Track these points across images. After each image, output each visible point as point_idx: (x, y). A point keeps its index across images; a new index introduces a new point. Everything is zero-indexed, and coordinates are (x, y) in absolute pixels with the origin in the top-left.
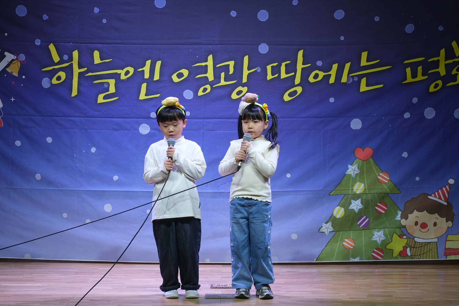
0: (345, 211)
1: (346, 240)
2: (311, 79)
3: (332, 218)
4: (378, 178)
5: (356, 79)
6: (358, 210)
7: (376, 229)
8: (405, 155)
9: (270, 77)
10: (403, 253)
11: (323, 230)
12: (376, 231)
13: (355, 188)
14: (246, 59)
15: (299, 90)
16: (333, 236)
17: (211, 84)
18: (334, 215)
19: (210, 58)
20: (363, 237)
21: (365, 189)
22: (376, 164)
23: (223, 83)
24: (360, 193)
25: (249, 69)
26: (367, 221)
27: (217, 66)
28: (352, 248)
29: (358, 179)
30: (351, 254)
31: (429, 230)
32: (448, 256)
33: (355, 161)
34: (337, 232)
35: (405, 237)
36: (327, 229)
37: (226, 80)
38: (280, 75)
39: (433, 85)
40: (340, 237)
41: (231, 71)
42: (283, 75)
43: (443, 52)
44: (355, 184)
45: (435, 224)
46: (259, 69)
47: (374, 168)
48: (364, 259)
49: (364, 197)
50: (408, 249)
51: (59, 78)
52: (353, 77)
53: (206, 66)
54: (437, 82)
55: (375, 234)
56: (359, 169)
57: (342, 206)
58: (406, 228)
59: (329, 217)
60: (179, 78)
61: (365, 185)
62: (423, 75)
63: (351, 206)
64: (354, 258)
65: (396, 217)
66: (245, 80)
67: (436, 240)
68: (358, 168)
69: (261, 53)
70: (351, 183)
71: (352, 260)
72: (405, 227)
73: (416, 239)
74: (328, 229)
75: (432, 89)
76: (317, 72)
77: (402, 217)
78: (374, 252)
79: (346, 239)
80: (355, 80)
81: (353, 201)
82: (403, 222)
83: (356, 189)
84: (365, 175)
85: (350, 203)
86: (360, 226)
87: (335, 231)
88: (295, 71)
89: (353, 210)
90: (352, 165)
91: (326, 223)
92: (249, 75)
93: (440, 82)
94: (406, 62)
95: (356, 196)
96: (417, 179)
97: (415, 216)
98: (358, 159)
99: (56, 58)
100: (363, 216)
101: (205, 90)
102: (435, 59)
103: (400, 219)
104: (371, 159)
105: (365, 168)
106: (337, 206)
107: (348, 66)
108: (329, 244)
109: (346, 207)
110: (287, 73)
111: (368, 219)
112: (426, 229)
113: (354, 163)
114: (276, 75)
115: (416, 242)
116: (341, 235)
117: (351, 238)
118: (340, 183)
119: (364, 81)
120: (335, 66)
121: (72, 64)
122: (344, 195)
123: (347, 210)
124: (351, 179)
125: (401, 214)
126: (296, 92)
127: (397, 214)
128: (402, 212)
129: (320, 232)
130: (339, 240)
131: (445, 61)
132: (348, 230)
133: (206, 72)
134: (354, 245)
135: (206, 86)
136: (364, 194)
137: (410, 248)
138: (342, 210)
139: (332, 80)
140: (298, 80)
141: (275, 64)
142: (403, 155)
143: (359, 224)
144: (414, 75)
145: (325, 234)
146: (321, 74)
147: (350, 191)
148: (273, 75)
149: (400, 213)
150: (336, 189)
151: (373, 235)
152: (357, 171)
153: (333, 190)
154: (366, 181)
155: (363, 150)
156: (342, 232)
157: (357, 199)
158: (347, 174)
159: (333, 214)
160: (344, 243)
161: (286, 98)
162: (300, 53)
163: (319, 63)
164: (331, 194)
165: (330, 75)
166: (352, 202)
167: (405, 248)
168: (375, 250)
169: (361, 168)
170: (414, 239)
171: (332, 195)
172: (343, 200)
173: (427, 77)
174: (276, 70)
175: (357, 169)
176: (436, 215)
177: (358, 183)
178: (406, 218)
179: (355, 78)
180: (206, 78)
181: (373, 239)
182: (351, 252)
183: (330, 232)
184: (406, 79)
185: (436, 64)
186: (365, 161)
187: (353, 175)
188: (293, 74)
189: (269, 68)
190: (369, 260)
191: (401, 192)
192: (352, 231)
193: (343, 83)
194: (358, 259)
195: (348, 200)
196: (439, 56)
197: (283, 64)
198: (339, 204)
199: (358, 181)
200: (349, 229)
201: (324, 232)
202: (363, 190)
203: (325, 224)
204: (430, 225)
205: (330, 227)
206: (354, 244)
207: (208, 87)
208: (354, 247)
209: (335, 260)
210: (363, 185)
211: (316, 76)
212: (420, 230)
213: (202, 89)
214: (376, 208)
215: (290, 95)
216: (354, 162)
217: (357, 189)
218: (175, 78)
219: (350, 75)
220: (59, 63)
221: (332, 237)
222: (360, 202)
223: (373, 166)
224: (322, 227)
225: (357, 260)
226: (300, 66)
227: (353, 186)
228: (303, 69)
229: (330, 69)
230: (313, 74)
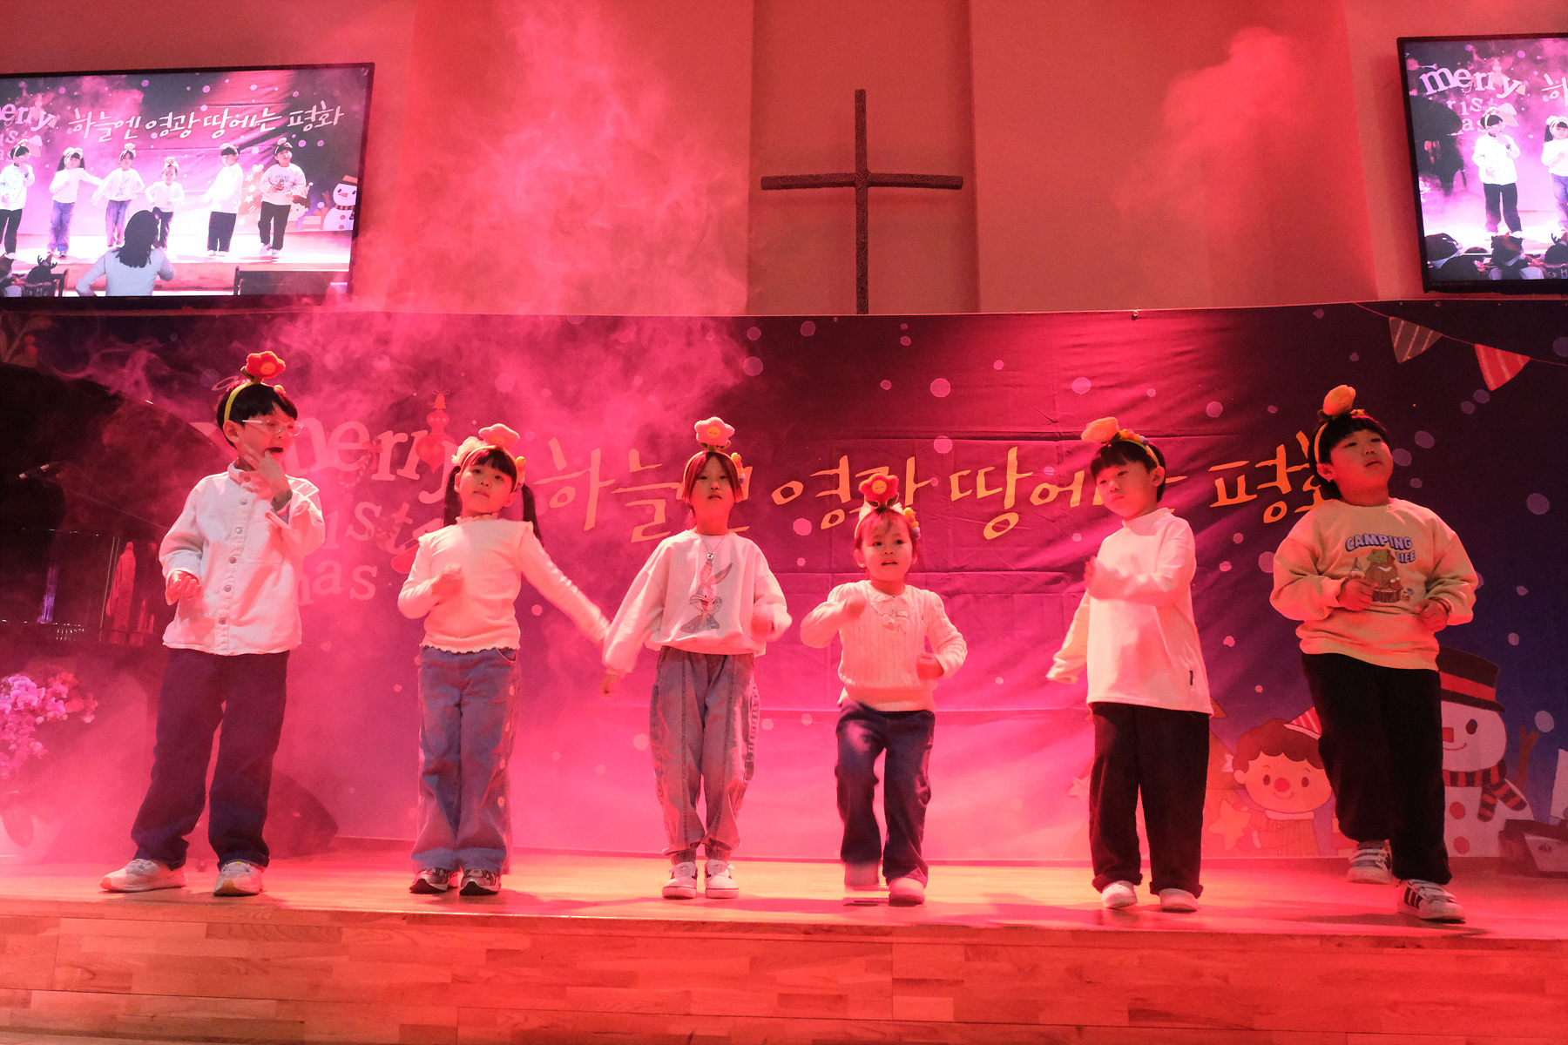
2: (1035, 500)
8: (1229, 641)
9: (956, 495)
10: (1244, 842)
14: (911, 463)
15: (1013, 519)
17: (847, 508)
19: (844, 461)
25: (916, 481)
27: (857, 476)
31: (1293, 793)
32: (1340, 851)
35: (1245, 808)
38: (975, 493)
39: (1269, 510)
42: (982, 492)
43: (1281, 450)
45: (1305, 782)
46: (935, 481)
50: (1255, 834)
51: (563, 498)
53: (837, 475)
54: (1275, 505)
58: (1245, 789)
60: (785, 497)
62: (1248, 492)
65: (1222, 766)
67: (1311, 815)
69: (939, 453)
72: (1243, 787)
73: (1269, 814)
75: (1268, 518)
76: (1045, 486)
77: (1236, 766)
82: (1240, 776)
88: (1005, 485)
92: (917, 491)
93: (1282, 505)
94: (1213, 469)
96: (1259, 689)
97: (1262, 764)
99: (560, 462)
101: (834, 518)
102: (1270, 463)
103: (1231, 770)
110: (988, 487)
112: (1287, 793)
114: (969, 493)
115: (1269, 819)
120: (1080, 476)
121: (589, 472)
125: (1233, 760)
126: (1007, 523)
127: (1225, 761)
128: (1235, 756)
131: (1288, 467)
133: (837, 487)
135: (833, 513)
137: (1258, 832)
139: (1075, 500)
140: (1009, 502)
141: (965, 473)
142: (1225, 642)
144: (1231, 492)
146: (1054, 491)
148: (961, 492)
149: (1229, 758)
161: (989, 533)
162: (1012, 453)
163: (1049, 471)
165: (1071, 492)
167: (1247, 833)
170: (1264, 812)
173: (1255, 496)
174: (968, 483)
176: (1305, 763)
178: (1245, 768)
180: (837, 497)
184: (1215, 499)
185: (1271, 473)
188: (1001, 489)
189: (954, 479)
191: (1228, 716)
196: (1274, 457)
197: (981, 473)
203: (1079, 780)
204: (1296, 784)
207: (841, 513)
211: (1045, 494)
212: (1275, 794)
213: (828, 517)
215: (995, 528)
218: (778, 499)
220: (564, 472)
226: (1012, 477)
228: (1017, 480)
229: (1070, 482)
230: (1039, 489)
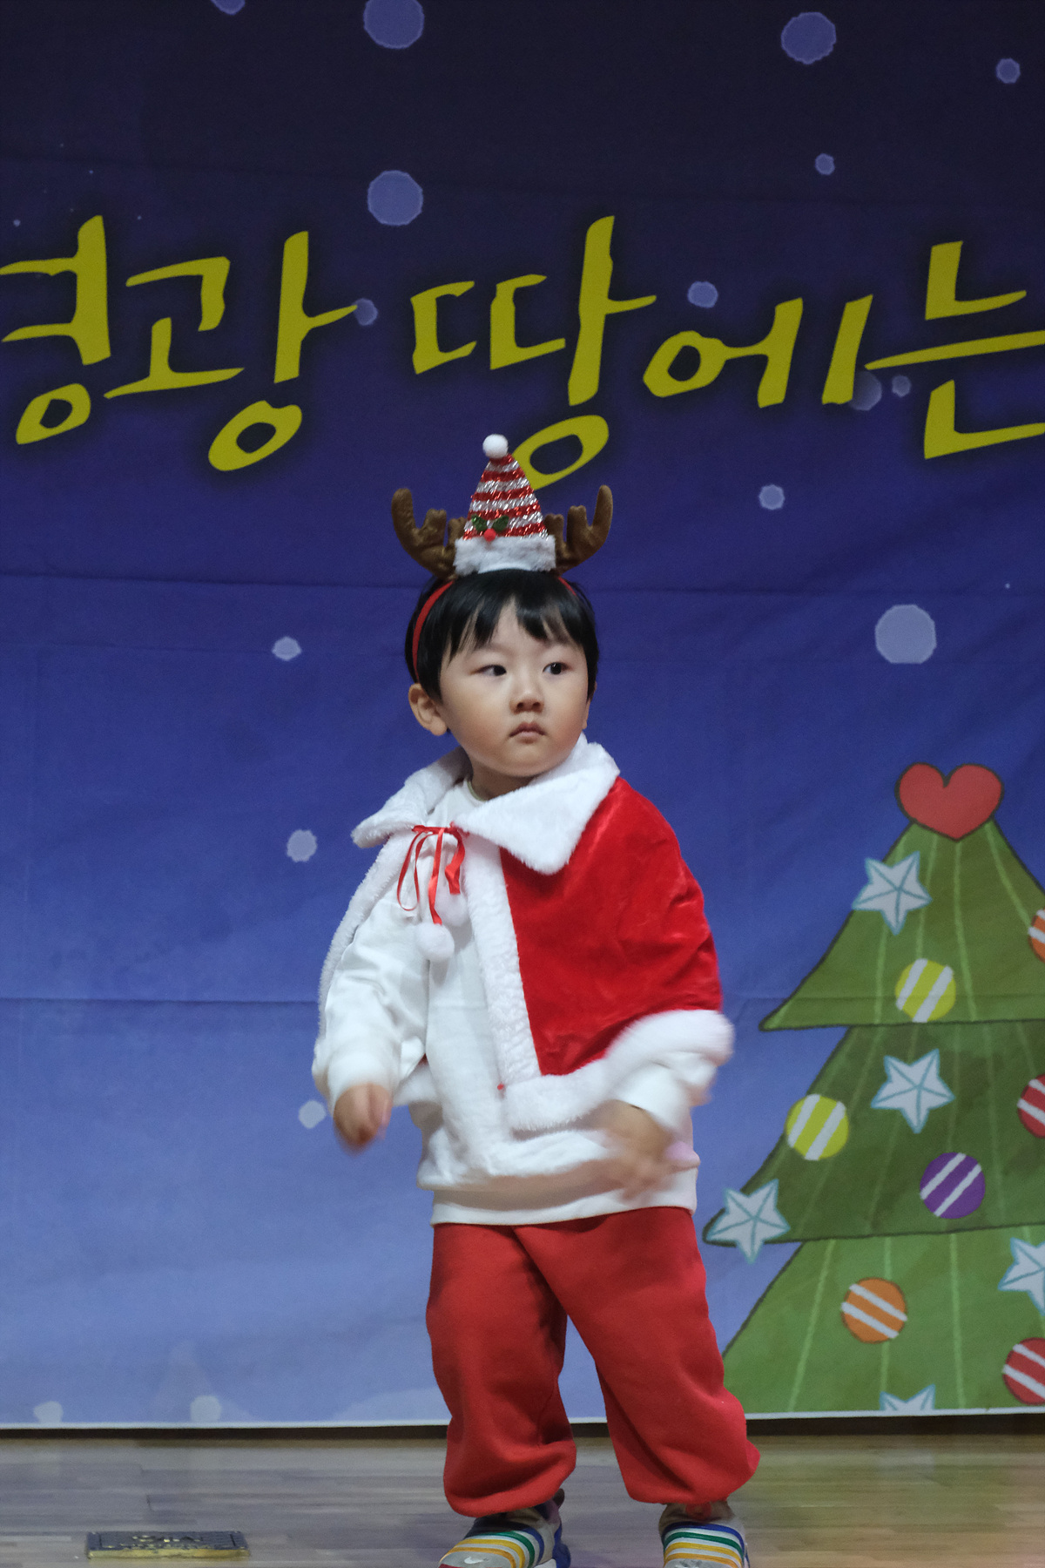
0: (854, 1120)
1: (857, 1290)
2: (659, 380)
3: (777, 1163)
4: (1029, 938)
5: (901, 389)
6: (924, 1113)
7: (1026, 1230)
9: (427, 355)
11: (726, 1229)
12: (1022, 1238)
13: (905, 991)
14: (296, 250)
15: (593, 434)
16: (784, 1270)
17: (96, 379)
18: (793, 1140)
19: (92, 234)
20: (954, 1273)
21: (961, 998)
22: (1017, 857)
23: (161, 376)
24: (935, 1017)
25: (311, 308)
26: (975, 1181)
27: (133, 281)
28: (892, 1334)
29: (920, 941)
30: (884, 1370)
33: (904, 839)
34: (805, 1241)
36: (749, 1227)
37: (178, 362)
38: (484, 350)
40: (824, 1274)
41: (212, 313)
42: (505, 351)
44: (906, 971)
46: (367, 312)
47: (1007, 883)
48: (962, 1401)
49: (956, 1044)
52: (886, 375)
53: (69, 279)
55: (1020, 1256)
56: (928, 882)
57: (838, 1092)
59: (764, 1157)
61: (958, 976)
63: (887, 1090)
64: (906, 1396)
66: (287, 367)
68: (921, 879)
69: (383, 221)
70: (881, 962)
71: (895, 1409)
74: (755, 1226)
76: (690, 338)
78: (1014, 1360)
79: (859, 1282)
80: (895, 390)
81: (894, 1066)
83: (911, 999)
84: (958, 923)
85: (881, 1078)
86: (934, 1209)
87: (796, 1236)
88: (572, 335)
89: (895, 1115)
90: (890, 859)
91: (748, 1189)
92: (312, 343)
95: (914, 1039)
98: (924, 827)
100: (949, 1150)
101: (58, 412)
104: (988, 827)
105: (956, 880)
106: (809, 1092)
107: (856, 315)
108: (760, 1311)
109: (856, 1097)
110: (523, 339)
111: (977, 1170)
113: (900, 848)
114: (466, 350)
116: (827, 1262)
117: (882, 1279)
118: (823, 960)
119: (943, 399)
120: (789, 315)
122: (842, 1031)
123: (862, 1116)
124: (883, 941)
126: (571, 446)
129: (715, 1243)
130: (820, 1288)
132: (867, 1229)
133: (67, 315)
134: (902, 1317)
136: (958, 1028)
138: (838, 1112)
139: (772, 390)
140: (583, 382)
141: (459, 289)
143: (930, 1196)
145: (742, 1258)
146: (714, 355)
147: (878, 1007)
148: (444, 346)
150: (800, 995)
151: (1011, 1261)
152: (916, 897)
153: (785, 1002)
154: (963, 952)
155: (946, 781)
156: (833, 1242)
157: (918, 1056)
158: (860, 910)
159: (783, 1138)
160: (848, 1308)
162: (600, 235)
163: (703, 294)
164: (775, 1022)
165: (760, 363)
166: (893, 1073)
168: (1020, 1349)
169: (933, 879)
171: (779, 1029)
172: (841, 1059)
174: (464, 321)
175: (913, 885)
177: (920, 966)
179: (895, 381)
180: (68, 345)
181: (1012, 1281)
182: (885, 1362)
183: (767, 1242)
186: (956, 840)
187: (890, 917)
188: (559, 344)
189: (425, 306)
190: (988, 1407)
192: (888, 1241)
193: (832, 406)
194: (925, 1401)
195: (869, 1061)
197: (506, 291)
198: (821, 1075)
199: (919, 950)
200: (875, 1225)
201: (731, 1245)
202: (949, 1004)
203: (741, 1198)
205: (771, 1214)
206: (906, 1312)
207: (77, 397)
208: (901, 1327)
209: (796, 1409)
210: (946, 974)
211: (686, 364)
213: (39, 406)
214: (1024, 1105)
215: (543, 460)
216: (896, 842)
217: (918, 999)
219: (870, 366)
221: (776, 1273)
222: (934, 1070)
223: (1000, 868)
224: (723, 1212)
225: (920, 1406)
226: (596, 304)
227: (893, 978)
228: (612, 321)
229: (762, 328)
230: (669, 350)
